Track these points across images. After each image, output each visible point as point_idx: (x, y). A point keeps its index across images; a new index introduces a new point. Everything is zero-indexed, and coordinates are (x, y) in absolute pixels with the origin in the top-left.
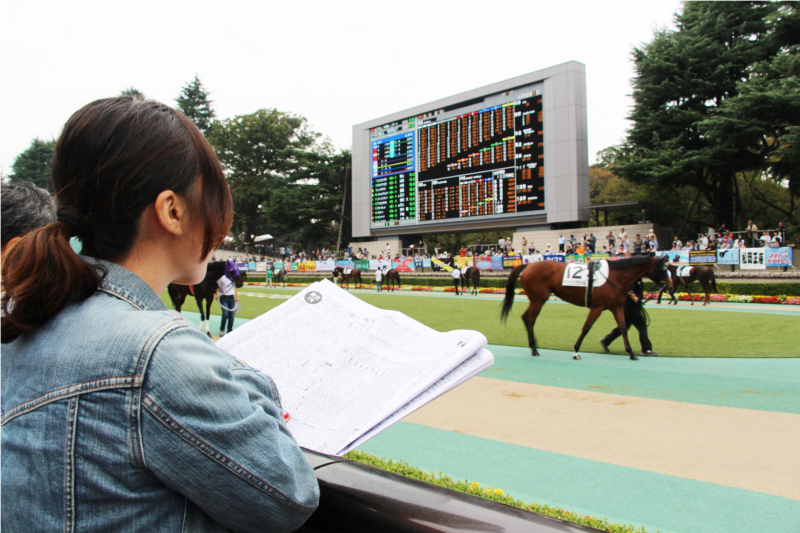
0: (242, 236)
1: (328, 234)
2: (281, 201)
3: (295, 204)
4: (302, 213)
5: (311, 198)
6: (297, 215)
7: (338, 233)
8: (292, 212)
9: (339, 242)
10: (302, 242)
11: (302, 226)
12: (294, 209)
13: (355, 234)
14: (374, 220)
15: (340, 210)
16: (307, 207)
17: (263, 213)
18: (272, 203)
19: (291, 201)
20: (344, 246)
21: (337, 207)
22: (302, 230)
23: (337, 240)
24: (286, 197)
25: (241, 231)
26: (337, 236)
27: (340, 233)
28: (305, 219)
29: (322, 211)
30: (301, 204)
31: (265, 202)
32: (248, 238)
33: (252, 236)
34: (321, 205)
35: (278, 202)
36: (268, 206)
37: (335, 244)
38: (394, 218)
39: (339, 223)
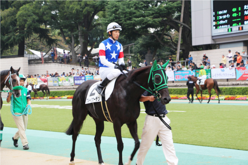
0: (78, 49)
1: (167, 43)
2: (117, 10)
3: (131, 13)
4: (139, 23)
5: (148, 7)
6: (135, 25)
7: (177, 42)
8: (128, 22)
9: (179, 51)
10: (141, 53)
11: (140, 36)
12: (130, 19)
13: (195, 42)
14: (216, 26)
15: (178, 18)
16: (144, 16)
17: (99, 24)
18: (107, 13)
19: (128, 10)
20: (184, 55)
21: (176, 14)
22: (140, 41)
23: (176, 50)
24: (121, 7)
25: (77, 43)
26: (176, 45)
27: (180, 42)
28: (142, 28)
29: (160, 19)
30: (138, 13)
31: (101, 12)
32: (85, 52)
33: (89, 49)
34: (159, 14)
35: (114, 12)
36: (104, 16)
37: (175, 54)
38: (237, 23)
39: (178, 31)
